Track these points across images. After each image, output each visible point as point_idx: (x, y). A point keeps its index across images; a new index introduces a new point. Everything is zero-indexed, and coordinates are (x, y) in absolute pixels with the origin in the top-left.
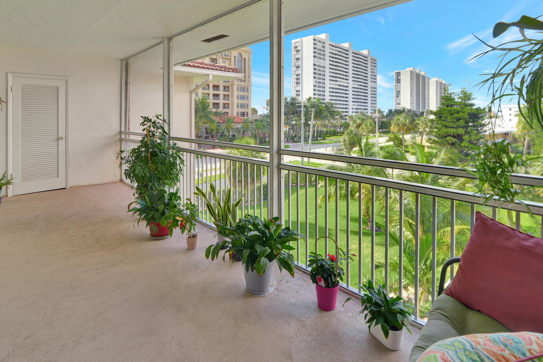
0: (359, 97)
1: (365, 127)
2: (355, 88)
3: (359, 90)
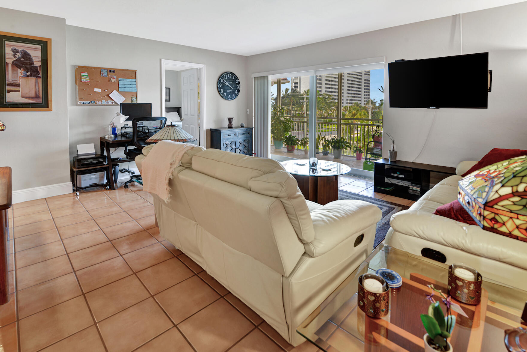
0: (353, 89)
2: (349, 80)
3: (353, 82)
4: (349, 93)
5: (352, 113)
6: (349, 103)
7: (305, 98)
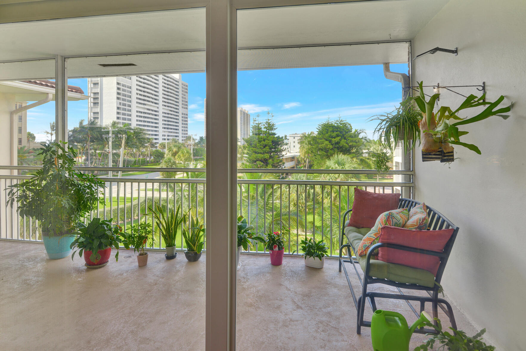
0: (170, 123)
1: (181, 155)
2: (165, 113)
3: (170, 116)
4: (165, 128)
5: (173, 151)
6: (166, 139)
7: (110, 132)
